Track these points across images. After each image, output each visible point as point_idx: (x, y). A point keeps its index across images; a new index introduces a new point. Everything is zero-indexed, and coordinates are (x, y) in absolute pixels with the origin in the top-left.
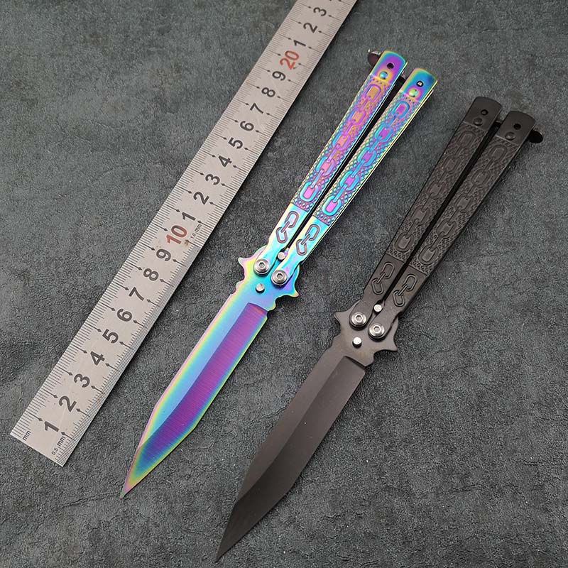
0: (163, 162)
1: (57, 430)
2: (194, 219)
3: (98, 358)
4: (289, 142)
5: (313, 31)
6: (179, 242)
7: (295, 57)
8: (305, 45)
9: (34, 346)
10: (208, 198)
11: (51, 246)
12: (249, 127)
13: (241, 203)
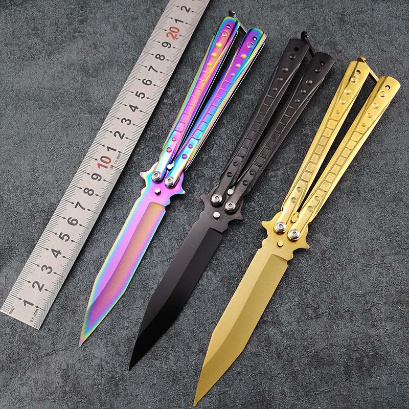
0: (90, 112)
1: (32, 305)
2: (115, 150)
3: (56, 253)
4: (178, 91)
5: (188, 11)
6: (106, 167)
7: (177, 31)
8: (183, 22)
9: (11, 249)
10: (124, 135)
11: (16, 178)
12: (148, 83)
13: (148, 136)
